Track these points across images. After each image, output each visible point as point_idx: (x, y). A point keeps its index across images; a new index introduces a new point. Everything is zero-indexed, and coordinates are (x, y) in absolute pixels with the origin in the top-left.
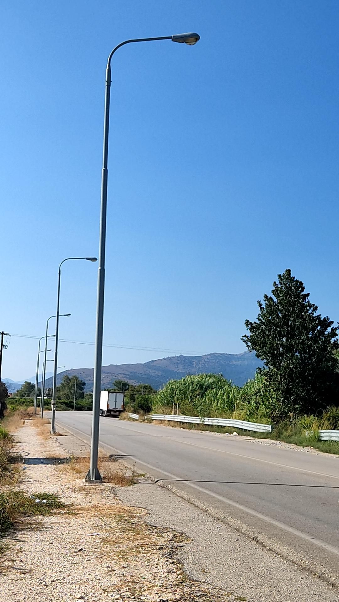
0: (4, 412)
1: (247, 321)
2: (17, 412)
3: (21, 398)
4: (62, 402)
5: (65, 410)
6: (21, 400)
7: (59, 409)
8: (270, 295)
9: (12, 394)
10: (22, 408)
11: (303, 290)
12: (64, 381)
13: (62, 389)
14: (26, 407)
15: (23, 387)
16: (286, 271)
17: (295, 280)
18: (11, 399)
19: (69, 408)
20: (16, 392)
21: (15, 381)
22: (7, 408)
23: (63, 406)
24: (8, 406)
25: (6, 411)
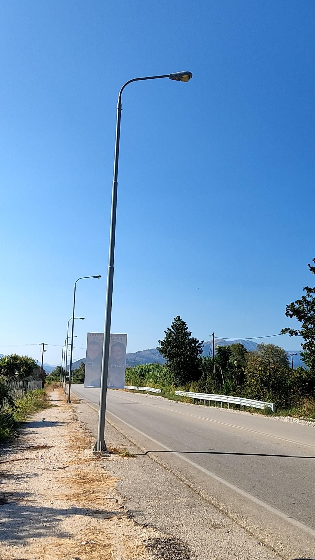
0: (44, 385)
1: (159, 341)
2: (51, 385)
3: (54, 377)
4: (78, 379)
5: (79, 384)
6: (54, 378)
7: (76, 383)
8: (171, 328)
9: (49, 374)
10: (53, 383)
11: (185, 326)
12: (81, 366)
13: (80, 371)
14: (56, 382)
15: (56, 370)
16: (178, 316)
17: (182, 321)
18: (48, 377)
19: (82, 383)
20: (52, 373)
21: (50, 365)
22: (46, 383)
23: (79, 382)
24: (46, 382)
25: (45, 385)
